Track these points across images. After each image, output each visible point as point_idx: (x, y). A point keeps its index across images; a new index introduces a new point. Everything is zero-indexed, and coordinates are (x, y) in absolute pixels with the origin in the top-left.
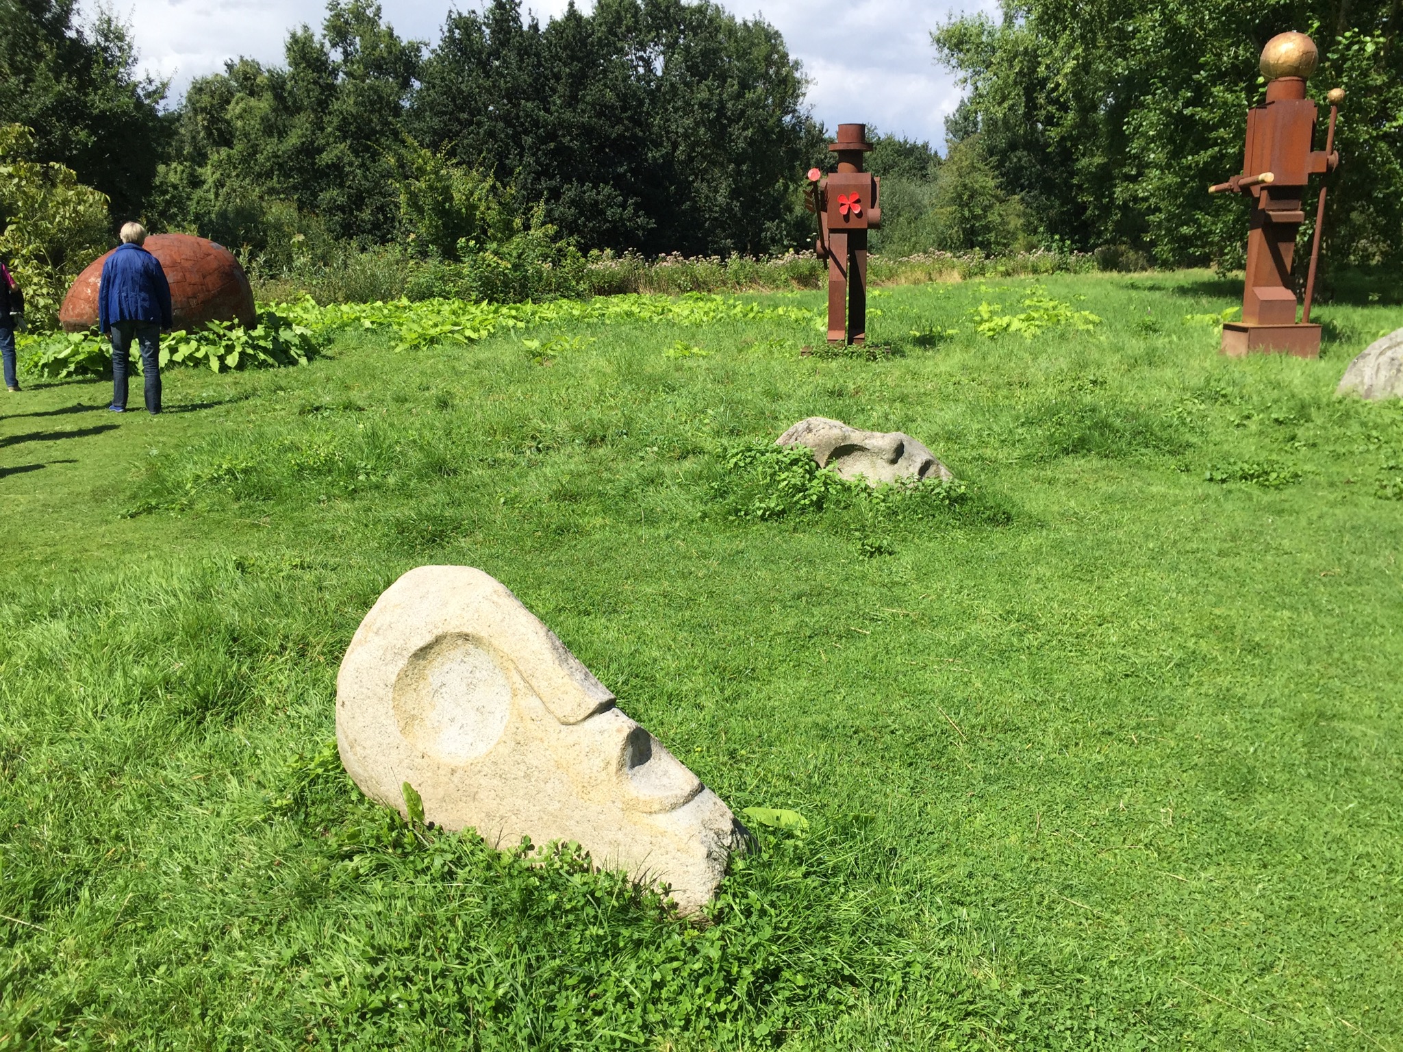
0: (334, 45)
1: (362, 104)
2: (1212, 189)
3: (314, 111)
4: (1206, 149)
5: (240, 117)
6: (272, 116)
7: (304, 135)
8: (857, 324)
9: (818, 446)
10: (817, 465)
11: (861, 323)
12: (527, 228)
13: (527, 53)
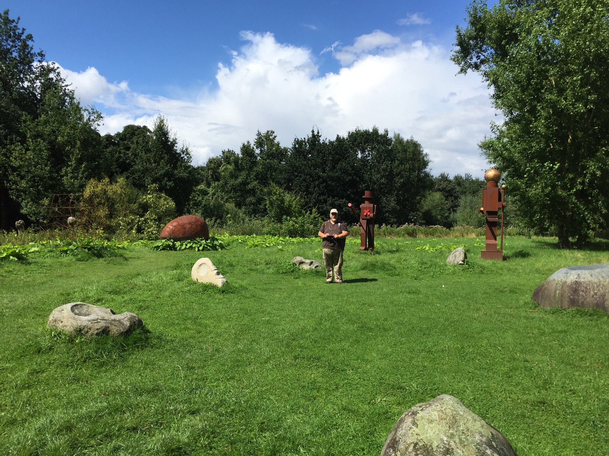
0: (257, 148)
1: (264, 168)
3: (248, 170)
5: (223, 171)
6: (233, 172)
7: (243, 178)
9: (297, 262)
10: (296, 265)
11: (371, 245)
12: (311, 213)
13: (321, 152)
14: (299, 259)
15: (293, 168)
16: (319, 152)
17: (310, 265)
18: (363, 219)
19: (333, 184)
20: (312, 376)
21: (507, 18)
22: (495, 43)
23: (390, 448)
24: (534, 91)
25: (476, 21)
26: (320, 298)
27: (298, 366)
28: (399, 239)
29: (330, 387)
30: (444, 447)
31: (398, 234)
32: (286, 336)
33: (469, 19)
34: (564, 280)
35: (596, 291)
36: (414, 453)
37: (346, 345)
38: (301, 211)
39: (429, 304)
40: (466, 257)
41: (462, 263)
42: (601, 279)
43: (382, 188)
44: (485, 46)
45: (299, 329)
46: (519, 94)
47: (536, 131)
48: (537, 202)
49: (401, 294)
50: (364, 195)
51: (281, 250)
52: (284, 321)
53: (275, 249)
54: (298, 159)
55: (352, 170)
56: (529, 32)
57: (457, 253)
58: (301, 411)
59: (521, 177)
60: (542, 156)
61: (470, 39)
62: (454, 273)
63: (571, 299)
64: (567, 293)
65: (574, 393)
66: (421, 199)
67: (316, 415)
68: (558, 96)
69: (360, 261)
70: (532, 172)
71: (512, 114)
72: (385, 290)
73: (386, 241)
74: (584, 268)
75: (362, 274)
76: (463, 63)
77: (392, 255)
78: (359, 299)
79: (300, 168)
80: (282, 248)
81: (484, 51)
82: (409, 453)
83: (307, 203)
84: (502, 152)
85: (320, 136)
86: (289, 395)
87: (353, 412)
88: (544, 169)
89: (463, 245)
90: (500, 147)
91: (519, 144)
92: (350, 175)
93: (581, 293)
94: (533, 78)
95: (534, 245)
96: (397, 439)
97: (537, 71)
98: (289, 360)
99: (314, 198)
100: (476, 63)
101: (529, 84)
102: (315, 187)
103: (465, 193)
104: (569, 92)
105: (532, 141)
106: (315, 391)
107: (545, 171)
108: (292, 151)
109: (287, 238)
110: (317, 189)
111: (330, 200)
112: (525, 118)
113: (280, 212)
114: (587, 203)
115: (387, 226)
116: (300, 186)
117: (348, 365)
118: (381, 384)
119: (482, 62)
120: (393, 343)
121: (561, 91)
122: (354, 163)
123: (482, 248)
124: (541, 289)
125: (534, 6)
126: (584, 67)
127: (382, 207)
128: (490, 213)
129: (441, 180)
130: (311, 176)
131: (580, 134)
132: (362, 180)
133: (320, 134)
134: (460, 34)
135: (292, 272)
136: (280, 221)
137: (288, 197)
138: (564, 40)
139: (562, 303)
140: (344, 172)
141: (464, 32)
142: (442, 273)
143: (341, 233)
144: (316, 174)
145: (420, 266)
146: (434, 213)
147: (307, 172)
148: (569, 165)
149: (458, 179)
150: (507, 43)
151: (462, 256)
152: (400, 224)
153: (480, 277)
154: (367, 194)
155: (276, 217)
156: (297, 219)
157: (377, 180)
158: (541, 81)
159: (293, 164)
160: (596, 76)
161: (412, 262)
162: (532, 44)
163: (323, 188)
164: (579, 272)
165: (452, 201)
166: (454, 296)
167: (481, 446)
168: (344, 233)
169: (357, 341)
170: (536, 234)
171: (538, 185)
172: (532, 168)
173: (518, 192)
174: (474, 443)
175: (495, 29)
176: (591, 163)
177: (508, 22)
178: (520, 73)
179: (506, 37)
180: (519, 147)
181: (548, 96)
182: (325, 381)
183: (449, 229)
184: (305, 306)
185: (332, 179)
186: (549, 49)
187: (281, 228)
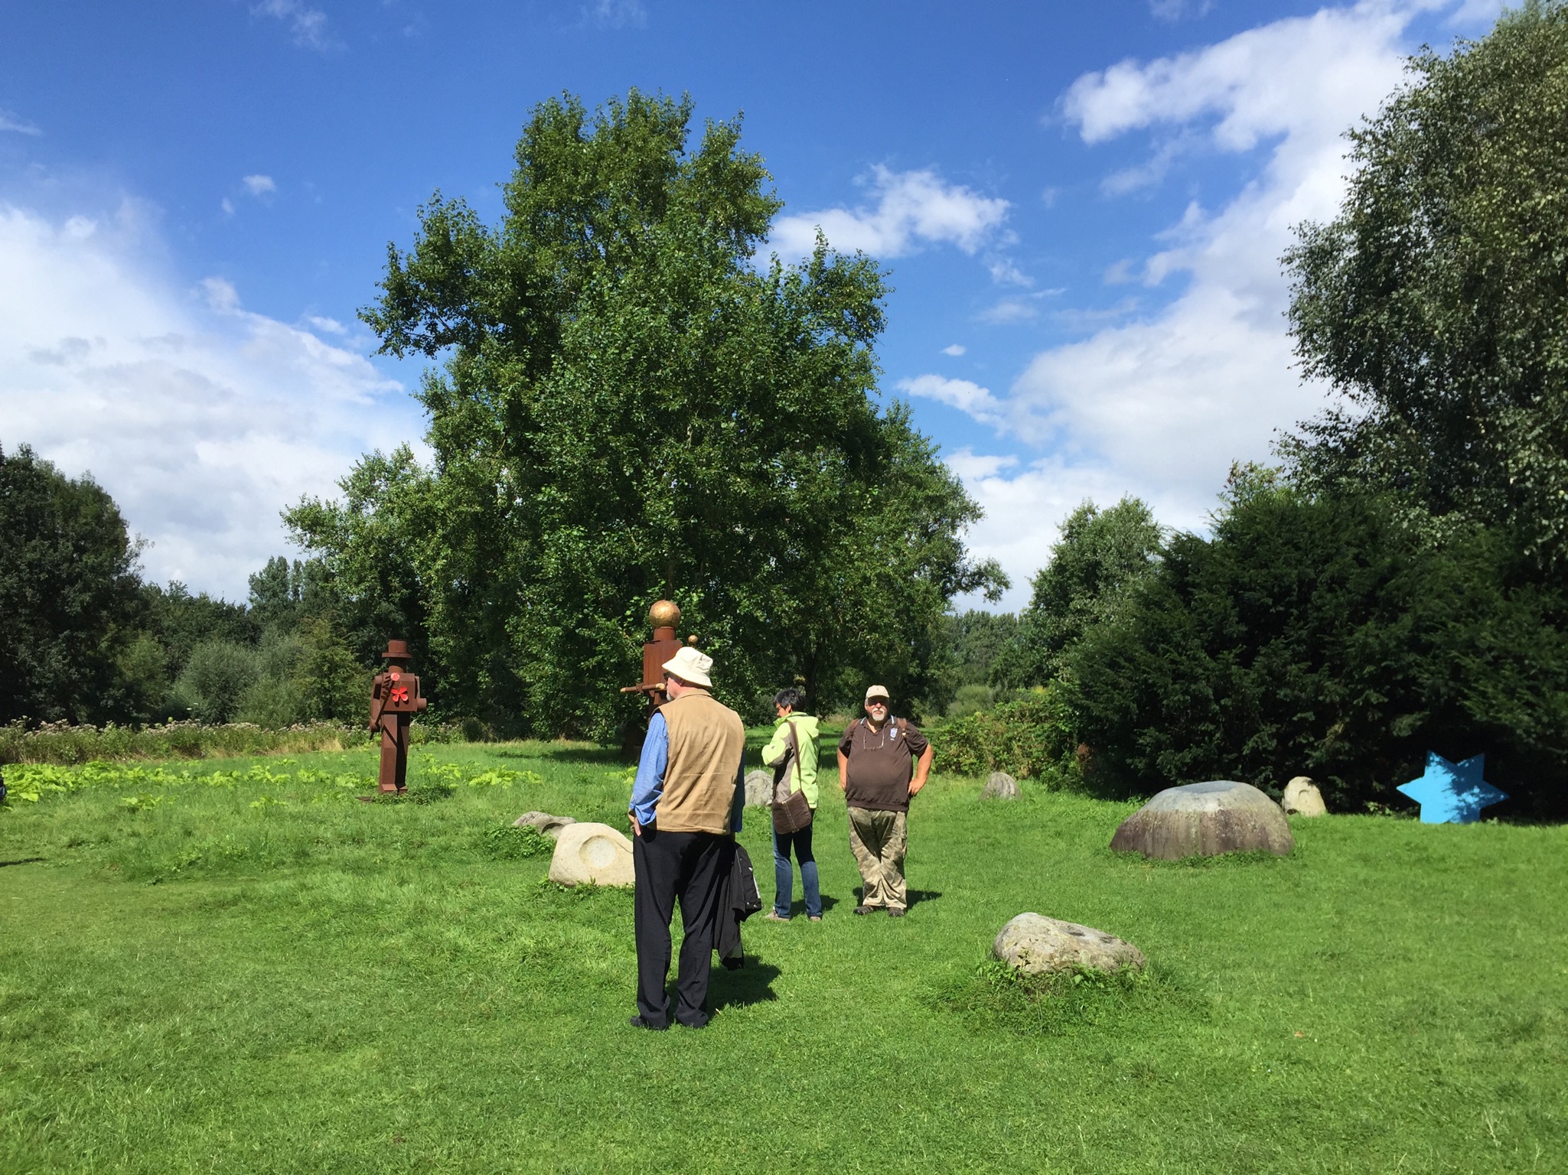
2: (623, 690)
4: (593, 657)
8: (400, 779)
18: (385, 712)
25: (444, 245)
61: (424, 281)
63: (1221, 839)
64: (1212, 831)
76: (388, 330)
100: (425, 338)
139: (1204, 847)
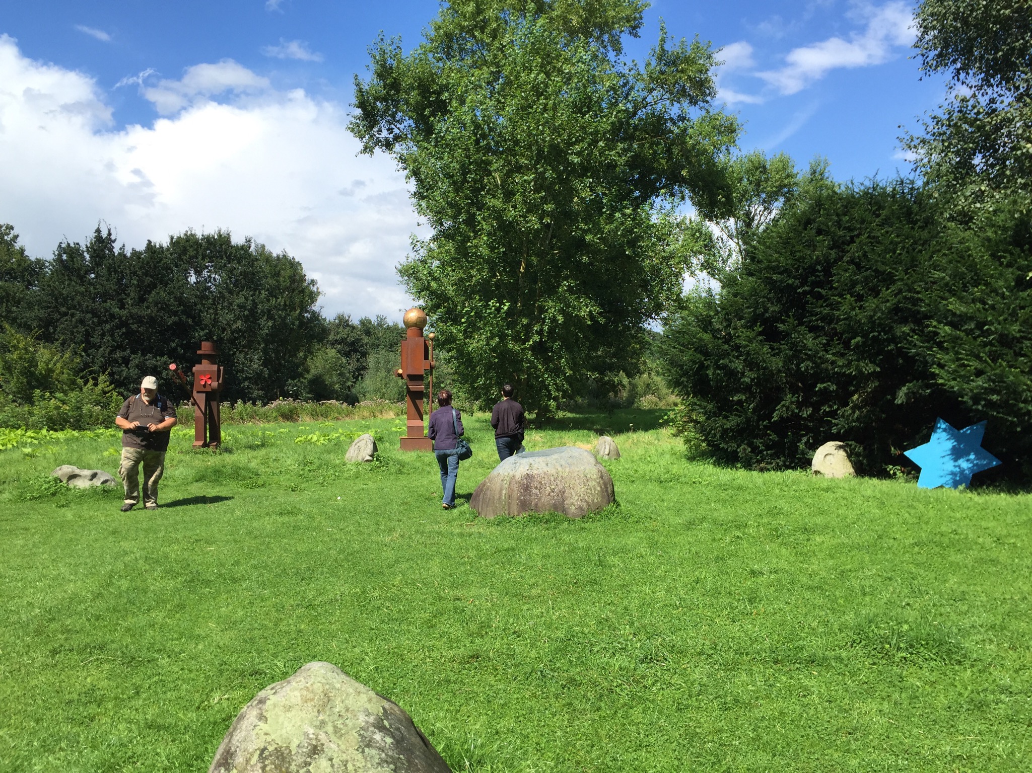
9: (62, 475)
10: (61, 481)
11: (215, 437)
12: (96, 385)
13: (116, 271)
14: (67, 469)
15: (56, 299)
16: (112, 269)
17: (91, 480)
18: (198, 392)
19: (141, 329)
20: (89, 680)
21: (432, 74)
22: (415, 111)
23: (220, 766)
24: (472, 192)
25: (384, 72)
26: (111, 539)
27: (60, 666)
28: (267, 425)
29: (123, 694)
30: (310, 744)
31: (266, 417)
32: (36, 616)
33: (374, 67)
34: (511, 473)
35: (553, 487)
36: (260, 765)
37: (158, 616)
38: (75, 380)
39: (315, 529)
40: (375, 449)
41: (370, 458)
42: (560, 469)
43: (236, 338)
44: (400, 114)
45: (64, 598)
46: (451, 195)
47: (475, 253)
48: (481, 360)
49: (267, 518)
50: (200, 349)
51: (31, 456)
52: (31, 587)
53: (16, 455)
54: (67, 283)
55: (180, 305)
56: (462, 102)
57: (362, 444)
58: (63, 745)
59: (456, 321)
60: (486, 291)
61: (376, 99)
62: (357, 476)
63: (521, 501)
64: (516, 494)
65: (519, 636)
66: (306, 357)
67: (94, 747)
68: (504, 203)
69: (192, 468)
70: (472, 314)
71: (442, 224)
72: (238, 513)
73: (243, 429)
74: (539, 455)
75: (196, 490)
76: (367, 136)
77: (255, 453)
78: (189, 533)
79: (73, 300)
80: (33, 451)
81: (398, 121)
82: (252, 766)
83: (86, 365)
84: (429, 283)
85: (114, 241)
86: (37, 721)
87: (166, 729)
88: (488, 311)
89: (373, 430)
90: (425, 275)
91: (453, 271)
92: (175, 314)
93: (534, 491)
94: (470, 172)
95: (477, 425)
96: (233, 749)
97: (475, 162)
98: (40, 657)
99: (103, 356)
100: (386, 139)
101: (465, 180)
102: (103, 335)
103: (378, 347)
104: (518, 197)
105: (472, 268)
106: (94, 706)
107: (490, 313)
108: (54, 266)
109: (44, 432)
110: (107, 338)
111: (136, 359)
112: (460, 232)
113: (29, 383)
114: (547, 361)
115: (245, 403)
116: (72, 333)
117: (161, 650)
118: (221, 672)
119: (397, 138)
120: (247, 601)
121: (509, 195)
122: (182, 294)
123: (401, 433)
124: (482, 490)
125: (470, 62)
126: (537, 163)
127: (238, 371)
128: (414, 378)
129: (338, 326)
130: (94, 313)
131: (534, 260)
132: (198, 322)
133: (113, 237)
134: (361, 89)
135: (54, 494)
136: (29, 400)
137: (44, 355)
138: (510, 119)
139: (509, 508)
140: (162, 309)
141: (367, 88)
142: (338, 476)
143: (162, 420)
144: (106, 311)
145: (301, 468)
146: (328, 380)
147: (87, 307)
148: (522, 306)
149: (365, 323)
150: (433, 114)
151: (371, 447)
152: (268, 399)
153: (397, 480)
154: (206, 348)
155: (19, 393)
156: (66, 395)
157: (228, 324)
158: (482, 178)
159: (56, 292)
160: (552, 177)
161: (289, 463)
162: (467, 119)
163: (120, 336)
164: (531, 460)
165: (358, 360)
166: (354, 512)
167: (366, 730)
168: (169, 420)
169: (181, 607)
170: (480, 409)
171: (481, 334)
172: (472, 309)
173: (453, 345)
174: (355, 728)
175: (414, 89)
176: (551, 303)
177: (433, 81)
178: (452, 162)
179: (430, 104)
180: (456, 276)
181: (491, 202)
182: (114, 684)
183: (353, 405)
184: (79, 556)
185: (140, 320)
186: (491, 129)
187: (31, 413)
